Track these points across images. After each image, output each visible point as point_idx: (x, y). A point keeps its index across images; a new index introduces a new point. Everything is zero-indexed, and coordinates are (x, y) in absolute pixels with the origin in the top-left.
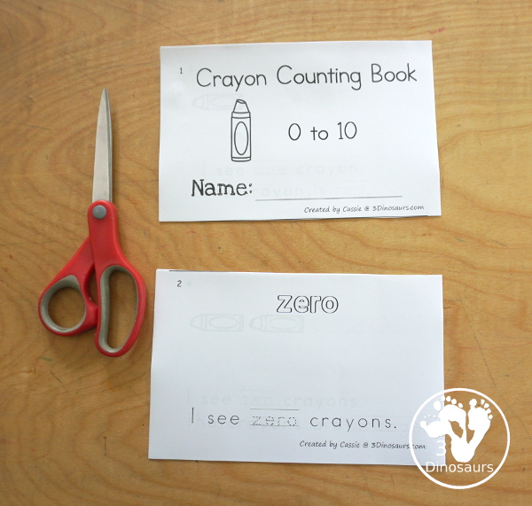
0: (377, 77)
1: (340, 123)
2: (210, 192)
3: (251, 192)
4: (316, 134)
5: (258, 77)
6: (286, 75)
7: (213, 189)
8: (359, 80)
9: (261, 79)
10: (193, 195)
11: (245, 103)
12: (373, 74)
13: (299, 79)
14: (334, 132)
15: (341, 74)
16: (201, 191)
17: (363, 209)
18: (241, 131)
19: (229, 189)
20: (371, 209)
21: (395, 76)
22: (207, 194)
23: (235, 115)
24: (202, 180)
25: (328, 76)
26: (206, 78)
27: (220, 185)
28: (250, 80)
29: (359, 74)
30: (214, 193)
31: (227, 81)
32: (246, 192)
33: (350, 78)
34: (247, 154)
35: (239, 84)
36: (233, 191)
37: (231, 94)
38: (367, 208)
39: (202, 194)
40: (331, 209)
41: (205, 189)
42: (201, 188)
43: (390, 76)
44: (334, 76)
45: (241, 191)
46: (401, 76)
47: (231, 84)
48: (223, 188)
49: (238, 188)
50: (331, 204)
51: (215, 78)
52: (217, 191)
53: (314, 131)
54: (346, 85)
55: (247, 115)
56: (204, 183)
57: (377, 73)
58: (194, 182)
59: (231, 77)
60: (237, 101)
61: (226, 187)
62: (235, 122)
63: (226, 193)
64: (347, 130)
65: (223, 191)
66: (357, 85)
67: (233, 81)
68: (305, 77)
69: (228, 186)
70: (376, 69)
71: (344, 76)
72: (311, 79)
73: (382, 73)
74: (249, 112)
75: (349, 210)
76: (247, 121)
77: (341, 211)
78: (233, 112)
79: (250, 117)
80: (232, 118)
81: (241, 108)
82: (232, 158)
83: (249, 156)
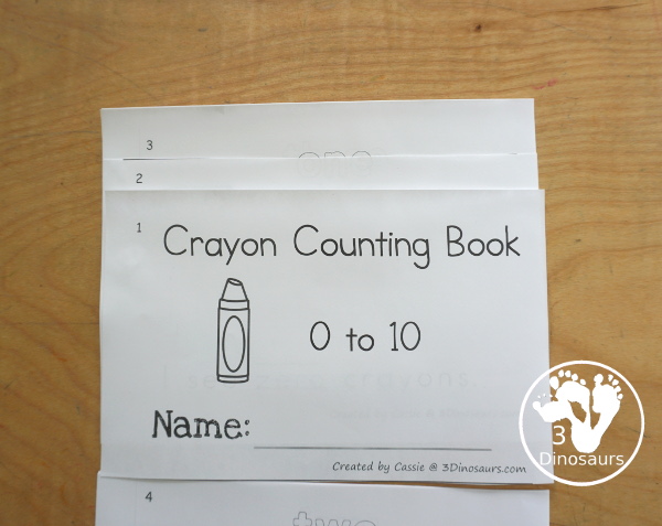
0: (455, 249)
1: (394, 324)
2: (182, 431)
3: (247, 433)
4: (355, 340)
5: (262, 241)
6: (309, 241)
7: (187, 426)
8: (427, 252)
9: (268, 246)
10: (155, 436)
11: (241, 284)
12: (449, 242)
13: (330, 247)
14: (384, 338)
15: (397, 241)
16: (168, 430)
17: (427, 468)
18: (234, 334)
19: (213, 429)
20: (440, 467)
21: (486, 247)
22: (177, 435)
23: (224, 304)
24: (169, 412)
25: (377, 245)
26: (179, 240)
27: (199, 421)
28: (250, 247)
29: (426, 241)
30: (188, 434)
31: (213, 247)
32: (239, 435)
33: (412, 248)
34: (243, 371)
35: (232, 253)
36: (218, 432)
37: (218, 269)
38: (434, 467)
39: (169, 435)
40: (375, 467)
41: (173, 426)
42: (168, 424)
43: (476, 247)
44: (386, 244)
45: (231, 431)
46: (495, 247)
47: (220, 252)
48: (203, 425)
49: (227, 426)
50: (377, 457)
51: (193, 241)
52: (193, 431)
53: (351, 336)
54: (404, 259)
55: (245, 305)
56: (173, 417)
57: (456, 242)
58: (157, 414)
59: (219, 241)
60: (229, 281)
61: (208, 424)
62: (225, 315)
63: (207, 434)
64: (405, 337)
65: (203, 431)
66: (422, 261)
67: (222, 248)
68: (339, 246)
69: (211, 422)
70: (454, 235)
71: (402, 245)
72: (349, 249)
73: (464, 241)
74: (247, 300)
75: (404, 468)
76: (243, 315)
77: (392, 468)
78: (222, 299)
79: (248, 308)
80: (220, 308)
81: (234, 292)
82: (219, 376)
83: (245, 373)
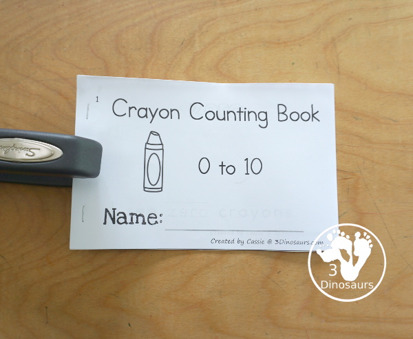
0: (282, 117)
1: (247, 159)
2: (122, 220)
3: (161, 222)
4: (225, 168)
5: (172, 111)
6: (198, 111)
7: (125, 217)
8: (266, 119)
9: (175, 113)
10: (105, 223)
11: (158, 135)
12: (279, 113)
13: (210, 116)
14: (241, 168)
15: (249, 113)
16: (113, 220)
17: (266, 242)
18: (154, 162)
19: (140, 219)
20: (274, 242)
21: (300, 116)
22: (119, 223)
23: (148, 146)
24: (114, 209)
25: (237, 115)
26: (121, 108)
27: (132, 214)
28: (164, 114)
29: (266, 113)
30: (126, 222)
31: (143, 113)
32: (156, 222)
33: (257, 117)
34: (159, 185)
35: (153, 117)
36: (144, 221)
37: (145, 126)
38: (270, 242)
39: (114, 223)
40: (236, 241)
41: (116, 217)
42: (113, 217)
43: (295, 116)
44: (242, 114)
45: (152, 221)
46: (305, 116)
47: (146, 116)
48: (134, 217)
49: (149, 217)
50: (236, 236)
51: (130, 108)
52: (129, 220)
53: (222, 166)
54: (253, 123)
55: (160, 147)
56: (116, 212)
57: (283, 113)
58: (107, 211)
59: (146, 109)
60: (151, 132)
61: (137, 216)
62: (149, 153)
63: (137, 222)
64: (253, 166)
65: (135, 220)
66: (263, 124)
67: (147, 113)
68: (216, 115)
69: (140, 215)
70: (282, 109)
71: (252, 115)
72: (221, 116)
73: (288, 113)
74: (162, 144)
75: (253, 242)
76: (160, 153)
77: (245, 242)
78: (147, 143)
79: (163, 149)
80: (146, 148)
81: (154, 139)
82: (144, 188)
83: (160, 187)
